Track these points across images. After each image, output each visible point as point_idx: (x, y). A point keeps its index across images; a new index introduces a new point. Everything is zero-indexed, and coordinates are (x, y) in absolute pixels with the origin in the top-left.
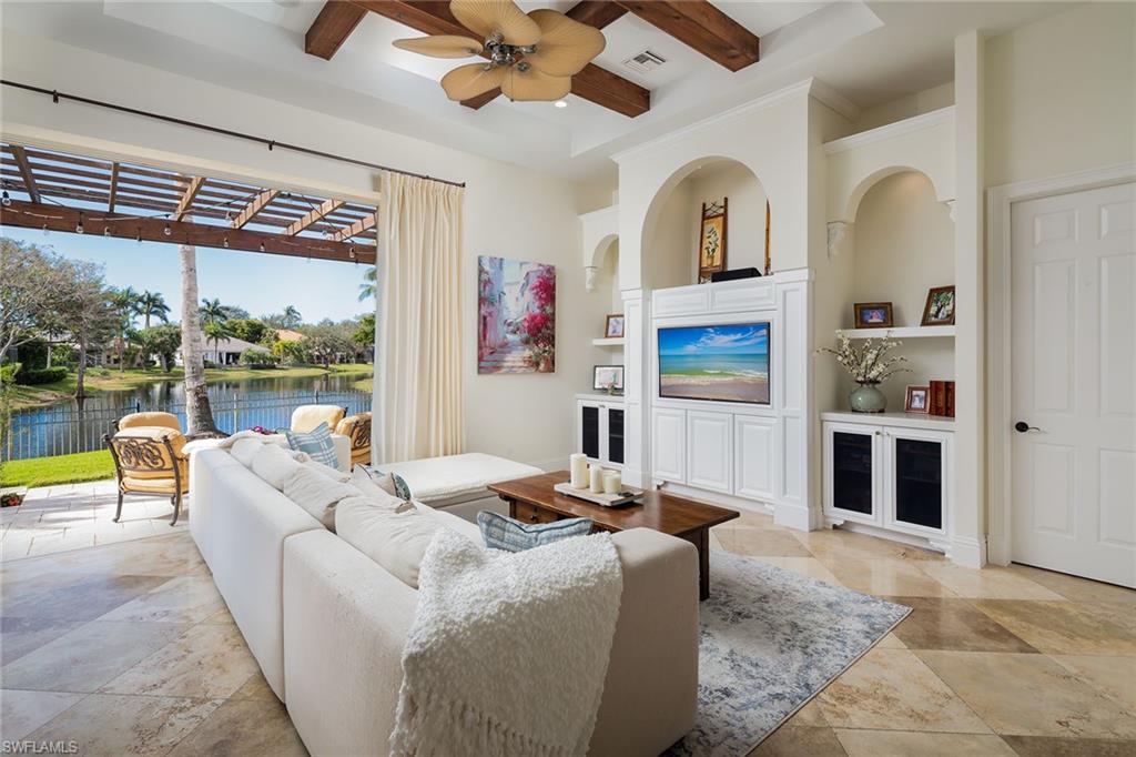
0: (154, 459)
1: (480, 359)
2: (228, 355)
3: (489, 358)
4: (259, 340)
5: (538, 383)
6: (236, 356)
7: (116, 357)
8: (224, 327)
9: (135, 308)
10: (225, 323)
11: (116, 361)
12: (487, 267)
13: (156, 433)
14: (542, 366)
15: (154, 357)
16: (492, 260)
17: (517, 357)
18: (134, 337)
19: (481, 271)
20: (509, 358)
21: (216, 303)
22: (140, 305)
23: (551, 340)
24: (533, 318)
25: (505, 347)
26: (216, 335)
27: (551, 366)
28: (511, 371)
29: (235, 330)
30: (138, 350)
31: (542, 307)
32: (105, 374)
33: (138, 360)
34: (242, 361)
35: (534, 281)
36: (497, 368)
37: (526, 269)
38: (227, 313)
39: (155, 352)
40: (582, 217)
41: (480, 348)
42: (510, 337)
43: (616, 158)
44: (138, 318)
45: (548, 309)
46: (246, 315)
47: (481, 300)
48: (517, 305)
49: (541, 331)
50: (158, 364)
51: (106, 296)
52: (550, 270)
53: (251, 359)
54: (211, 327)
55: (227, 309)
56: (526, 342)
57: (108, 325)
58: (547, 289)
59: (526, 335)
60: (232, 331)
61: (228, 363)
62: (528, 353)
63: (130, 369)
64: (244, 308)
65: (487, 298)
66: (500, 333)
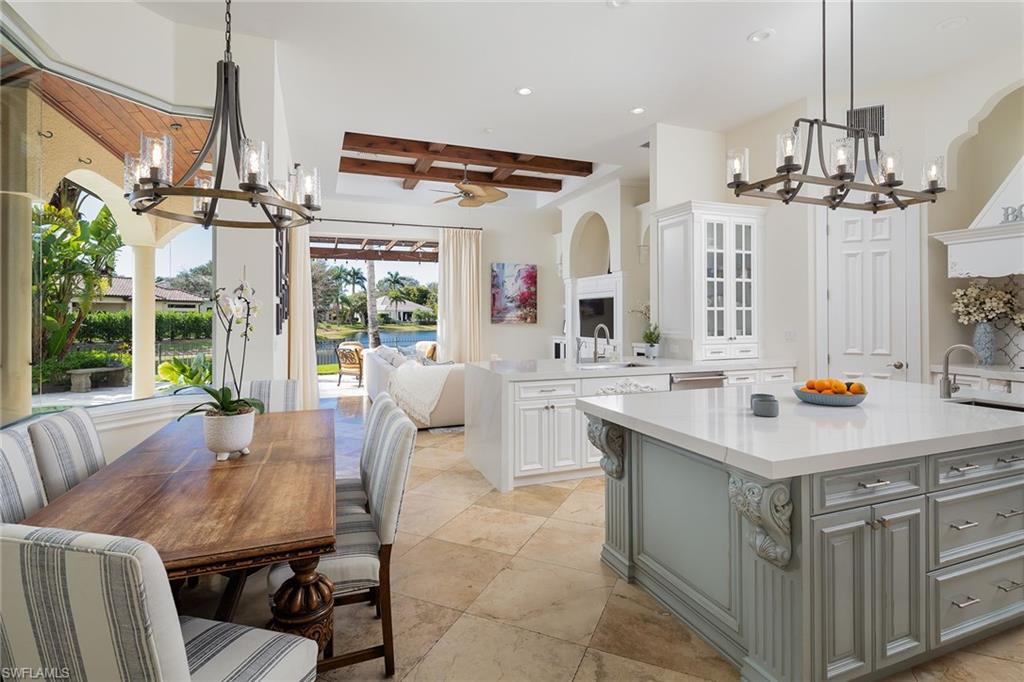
0: (352, 359)
1: (492, 315)
2: (404, 313)
3: (497, 315)
4: (425, 302)
5: (527, 329)
6: (409, 315)
7: (334, 315)
8: (402, 293)
9: (346, 280)
10: (402, 289)
11: (335, 318)
12: (495, 269)
13: (353, 348)
14: (529, 320)
15: (357, 315)
16: (498, 265)
17: (513, 315)
18: (345, 301)
19: (493, 271)
20: (509, 315)
21: (397, 274)
22: (349, 278)
23: (534, 306)
24: (523, 294)
25: (506, 309)
26: (396, 299)
27: (534, 320)
28: (509, 322)
29: (409, 294)
30: (347, 310)
31: (528, 288)
32: (328, 327)
33: (348, 318)
34: (414, 319)
35: (523, 274)
36: (502, 321)
37: (518, 268)
38: (404, 282)
39: (358, 312)
40: (555, 236)
41: (492, 310)
42: (509, 304)
43: (560, 208)
44: (348, 287)
45: (533, 289)
46: (417, 282)
47: (493, 286)
48: (513, 287)
49: (528, 302)
50: (360, 321)
51: (328, 274)
52: (534, 268)
53: (419, 317)
54: (393, 293)
55: (404, 279)
56: (519, 307)
57: (329, 293)
58: (532, 278)
59: (518, 303)
60: (407, 296)
61: (404, 320)
62: (519, 313)
63: (343, 323)
64: (416, 277)
65: (496, 284)
66: (503, 302)
